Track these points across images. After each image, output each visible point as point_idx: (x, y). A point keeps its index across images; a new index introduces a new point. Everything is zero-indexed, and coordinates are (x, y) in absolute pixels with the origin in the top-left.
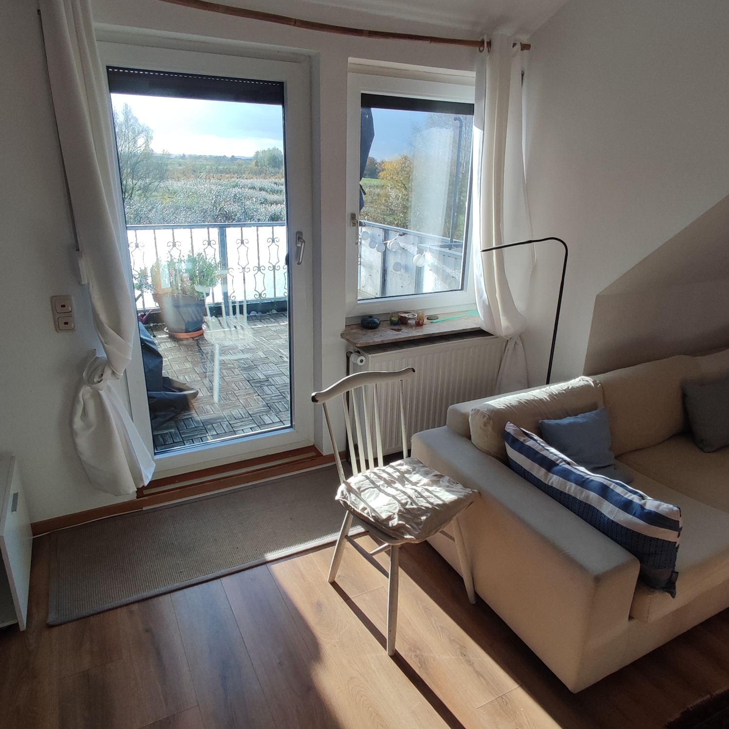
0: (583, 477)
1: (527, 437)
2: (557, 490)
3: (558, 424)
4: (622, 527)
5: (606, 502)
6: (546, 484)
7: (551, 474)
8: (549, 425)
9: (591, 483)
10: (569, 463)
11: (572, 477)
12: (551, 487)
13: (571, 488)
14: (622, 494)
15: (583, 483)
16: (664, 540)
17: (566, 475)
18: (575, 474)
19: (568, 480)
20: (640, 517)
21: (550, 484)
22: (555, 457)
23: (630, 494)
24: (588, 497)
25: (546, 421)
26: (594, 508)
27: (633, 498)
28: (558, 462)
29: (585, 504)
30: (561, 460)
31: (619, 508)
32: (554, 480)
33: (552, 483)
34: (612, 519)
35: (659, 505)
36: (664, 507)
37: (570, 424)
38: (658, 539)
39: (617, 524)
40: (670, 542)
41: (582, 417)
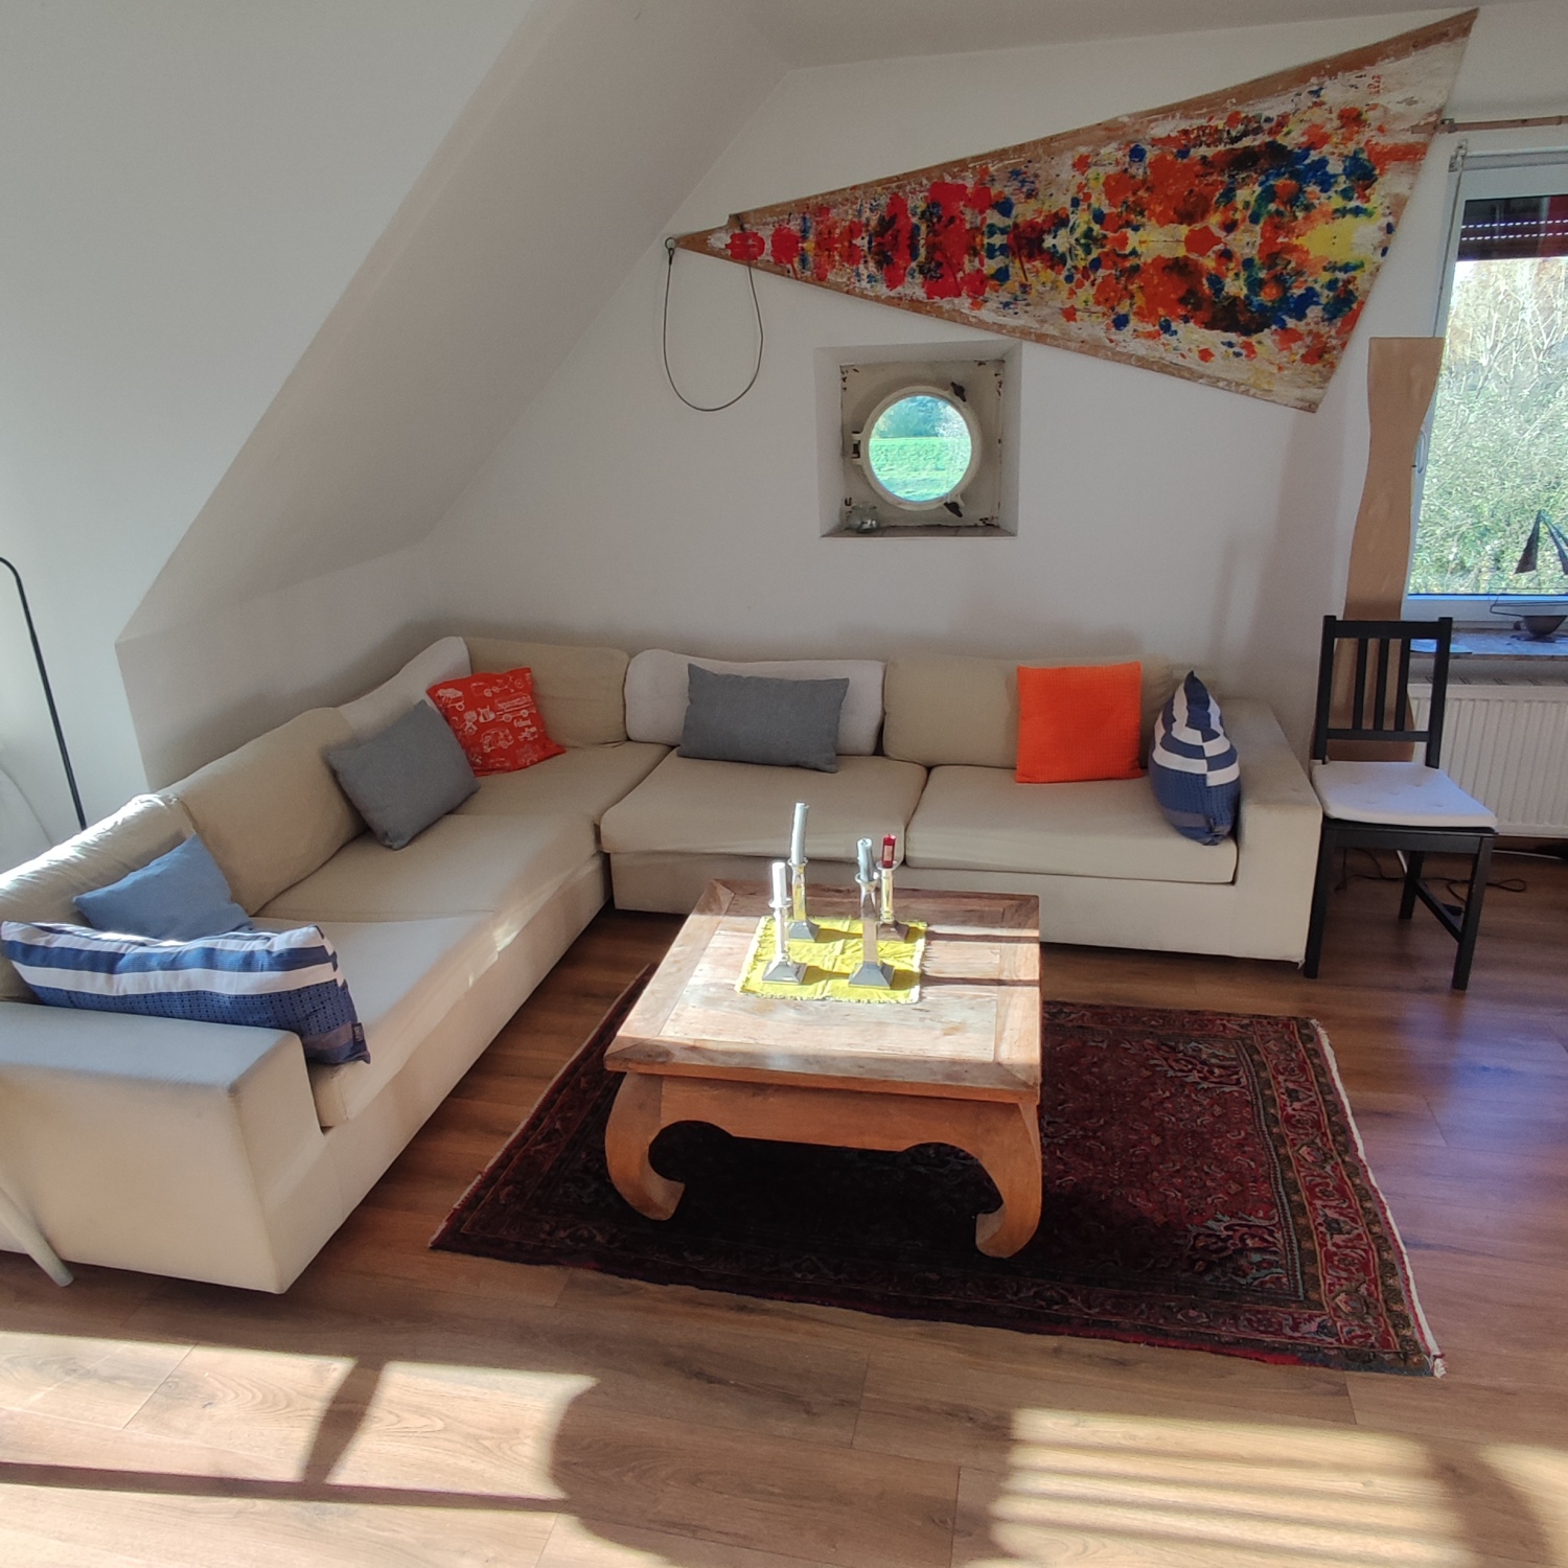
0: (171, 954)
1: (52, 935)
2: (137, 996)
3: (112, 892)
4: (252, 997)
5: (218, 972)
6: (114, 998)
7: (116, 976)
8: (94, 899)
9: (186, 958)
10: (143, 944)
11: (154, 962)
12: (126, 996)
13: (159, 982)
14: (237, 949)
15: (173, 963)
16: (317, 985)
17: (142, 964)
18: (155, 954)
19: (149, 970)
20: (271, 968)
21: (121, 994)
22: (115, 944)
23: (248, 942)
24: (188, 982)
25: (87, 895)
26: (204, 992)
27: (254, 947)
28: (122, 951)
29: (189, 993)
30: (126, 945)
31: (239, 971)
32: (127, 983)
33: (125, 990)
34: (233, 993)
35: (290, 937)
36: (297, 938)
37: (136, 884)
38: (308, 987)
39: (244, 997)
40: (326, 983)
41: (159, 864)
